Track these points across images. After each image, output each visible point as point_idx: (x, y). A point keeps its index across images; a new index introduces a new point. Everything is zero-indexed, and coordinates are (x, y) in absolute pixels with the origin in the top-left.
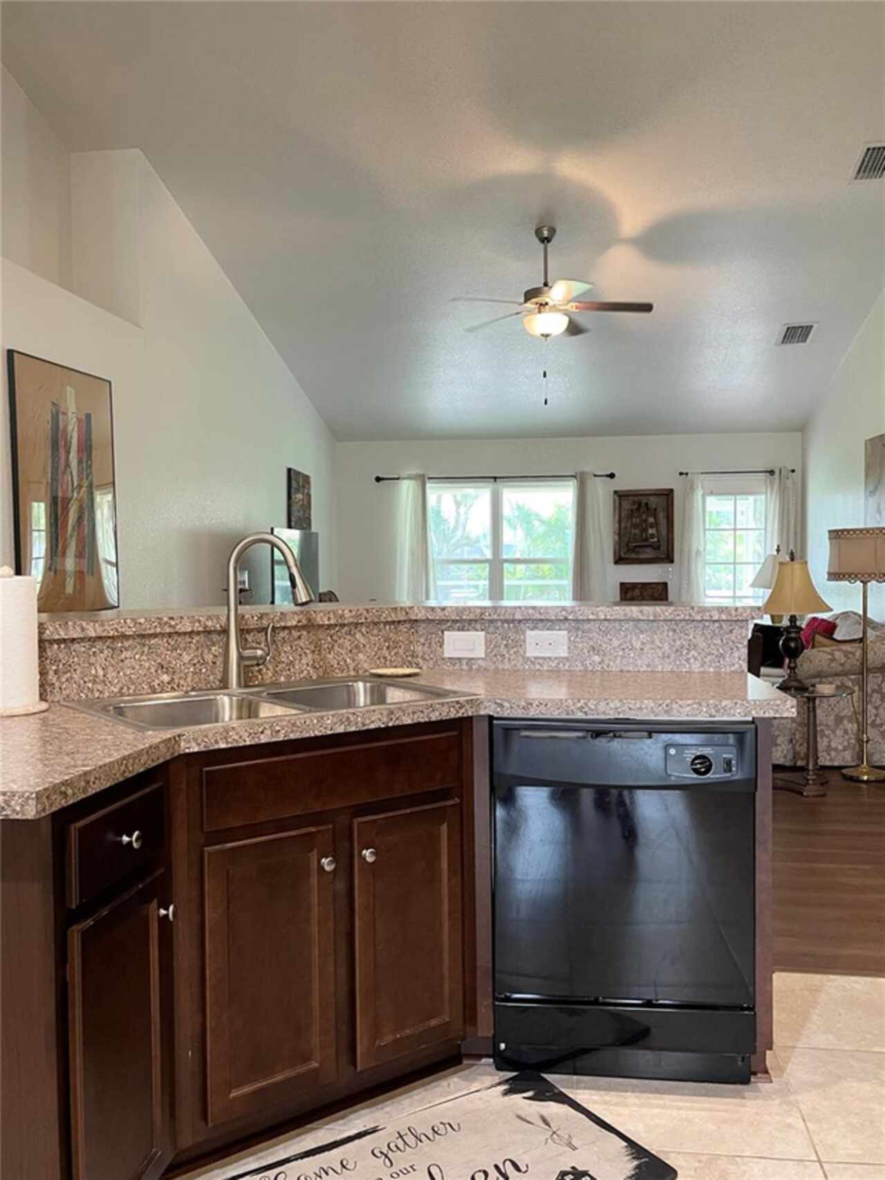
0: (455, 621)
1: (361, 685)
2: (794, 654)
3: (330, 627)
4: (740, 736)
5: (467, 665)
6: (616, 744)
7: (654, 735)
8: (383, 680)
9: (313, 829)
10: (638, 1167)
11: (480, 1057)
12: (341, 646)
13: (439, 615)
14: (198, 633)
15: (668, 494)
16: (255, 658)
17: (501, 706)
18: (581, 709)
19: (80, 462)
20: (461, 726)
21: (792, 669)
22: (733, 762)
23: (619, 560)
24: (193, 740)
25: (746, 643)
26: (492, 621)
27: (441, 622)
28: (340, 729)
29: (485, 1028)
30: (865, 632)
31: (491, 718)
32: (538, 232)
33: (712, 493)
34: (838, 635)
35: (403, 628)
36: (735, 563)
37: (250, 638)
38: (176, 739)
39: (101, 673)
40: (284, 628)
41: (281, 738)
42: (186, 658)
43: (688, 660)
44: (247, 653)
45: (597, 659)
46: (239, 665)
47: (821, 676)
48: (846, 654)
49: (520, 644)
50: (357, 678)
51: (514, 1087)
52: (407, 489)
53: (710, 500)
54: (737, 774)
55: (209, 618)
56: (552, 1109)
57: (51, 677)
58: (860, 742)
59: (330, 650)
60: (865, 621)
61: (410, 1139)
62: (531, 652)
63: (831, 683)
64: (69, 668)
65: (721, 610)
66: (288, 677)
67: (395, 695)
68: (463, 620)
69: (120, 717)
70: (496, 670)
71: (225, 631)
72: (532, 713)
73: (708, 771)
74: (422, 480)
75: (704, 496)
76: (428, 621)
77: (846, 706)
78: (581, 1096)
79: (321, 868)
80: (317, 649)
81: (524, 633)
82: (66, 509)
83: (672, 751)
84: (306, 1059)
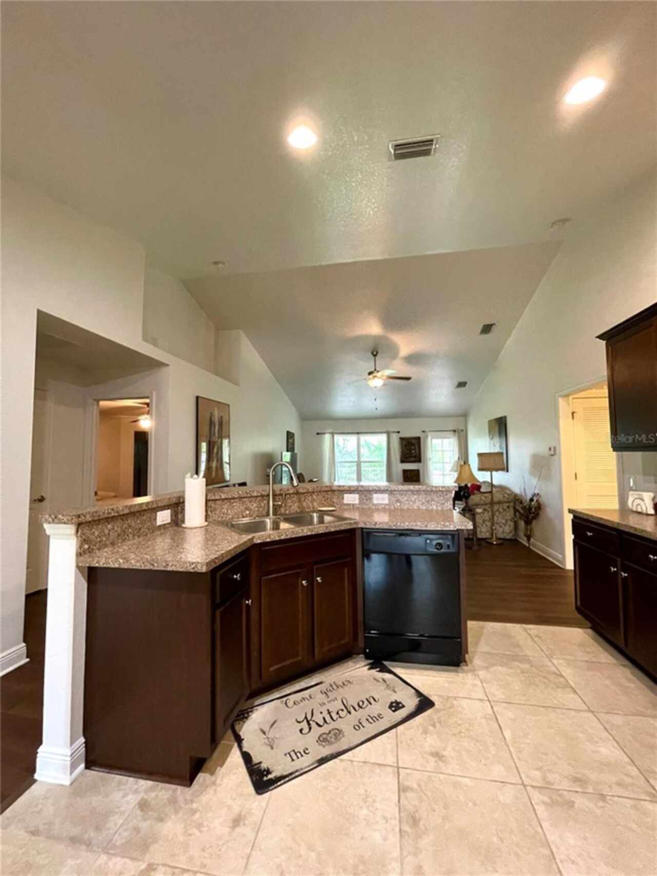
0: (348, 491)
1: (315, 515)
2: (467, 498)
3: (304, 493)
4: (453, 536)
5: (352, 507)
6: (408, 539)
7: (422, 536)
8: (323, 512)
9: (299, 570)
10: (420, 701)
11: (359, 654)
12: (308, 500)
13: (342, 489)
14: (259, 496)
15: (418, 439)
16: (278, 505)
17: (366, 524)
18: (395, 525)
19: (218, 432)
20: (352, 532)
21: (467, 503)
22: (451, 545)
23: (402, 461)
24: (259, 537)
25: (452, 499)
26: (361, 491)
27: (344, 491)
28: (309, 533)
29: (361, 644)
30: (492, 489)
31: (362, 529)
32: (372, 353)
33: (434, 438)
34: (482, 490)
35: (330, 493)
36: (443, 463)
37: (277, 498)
38: (252, 539)
39: (226, 511)
40: (289, 494)
41: (288, 537)
42: (255, 505)
43: (431, 505)
44: (276, 503)
45: (399, 504)
46: (273, 507)
47: (477, 505)
48: (486, 497)
49: (371, 499)
50: (313, 512)
51: (372, 667)
52: (327, 437)
53: (435, 441)
54: (452, 550)
55: (263, 491)
56: (387, 676)
57: (209, 513)
58: (492, 529)
59: (304, 501)
60: (492, 485)
61: (335, 687)
62: (375, 502)
63: (480, 508)
64: (215, 509)
65: (443, 487)
66: (290, 512)
67: (327, 519)
68: (350, 490)
69: (232, 529)
70: (363, 509)
71: (268, 495)
72: (377, 527)
73: (442, 548)
74: (333, 434)
75: (431, 439)
76: (338, 491)
77: (487, 516)
78: (398, 671)
79: (302, 584)
80: (300, 501)
81: (372, 495)
82: (213, 447)
83: (428, 541)
84: (297, 655)
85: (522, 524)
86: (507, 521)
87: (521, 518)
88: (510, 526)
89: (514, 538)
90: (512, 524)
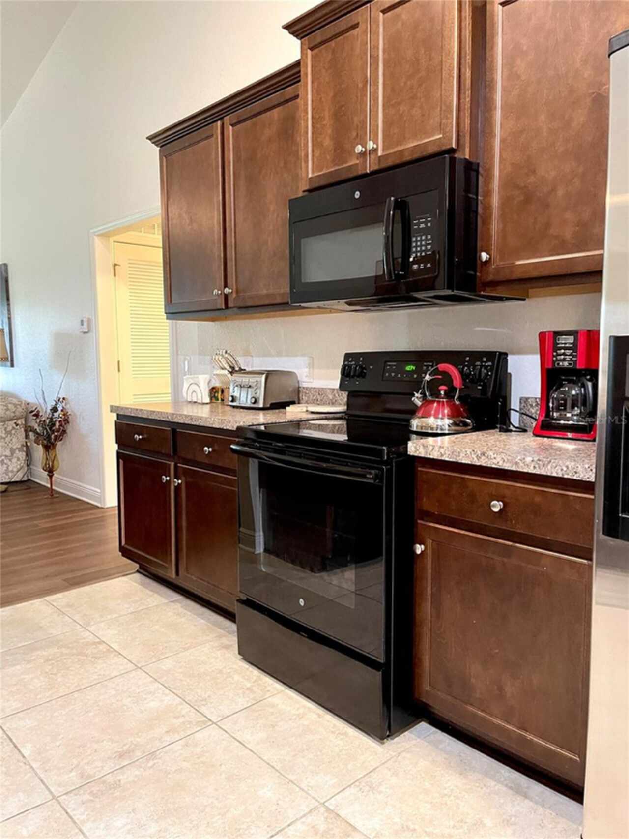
85: (39, 451)
86: (13, 451)
87: (36, 442)
88: (18, 459)
89: (25, 479)
90: (22, 455)
